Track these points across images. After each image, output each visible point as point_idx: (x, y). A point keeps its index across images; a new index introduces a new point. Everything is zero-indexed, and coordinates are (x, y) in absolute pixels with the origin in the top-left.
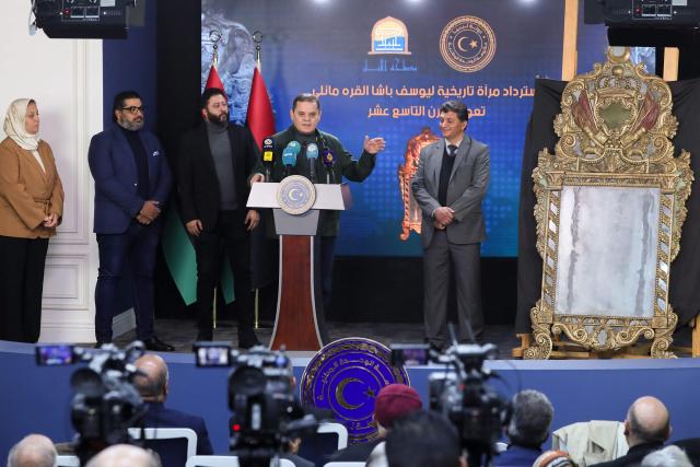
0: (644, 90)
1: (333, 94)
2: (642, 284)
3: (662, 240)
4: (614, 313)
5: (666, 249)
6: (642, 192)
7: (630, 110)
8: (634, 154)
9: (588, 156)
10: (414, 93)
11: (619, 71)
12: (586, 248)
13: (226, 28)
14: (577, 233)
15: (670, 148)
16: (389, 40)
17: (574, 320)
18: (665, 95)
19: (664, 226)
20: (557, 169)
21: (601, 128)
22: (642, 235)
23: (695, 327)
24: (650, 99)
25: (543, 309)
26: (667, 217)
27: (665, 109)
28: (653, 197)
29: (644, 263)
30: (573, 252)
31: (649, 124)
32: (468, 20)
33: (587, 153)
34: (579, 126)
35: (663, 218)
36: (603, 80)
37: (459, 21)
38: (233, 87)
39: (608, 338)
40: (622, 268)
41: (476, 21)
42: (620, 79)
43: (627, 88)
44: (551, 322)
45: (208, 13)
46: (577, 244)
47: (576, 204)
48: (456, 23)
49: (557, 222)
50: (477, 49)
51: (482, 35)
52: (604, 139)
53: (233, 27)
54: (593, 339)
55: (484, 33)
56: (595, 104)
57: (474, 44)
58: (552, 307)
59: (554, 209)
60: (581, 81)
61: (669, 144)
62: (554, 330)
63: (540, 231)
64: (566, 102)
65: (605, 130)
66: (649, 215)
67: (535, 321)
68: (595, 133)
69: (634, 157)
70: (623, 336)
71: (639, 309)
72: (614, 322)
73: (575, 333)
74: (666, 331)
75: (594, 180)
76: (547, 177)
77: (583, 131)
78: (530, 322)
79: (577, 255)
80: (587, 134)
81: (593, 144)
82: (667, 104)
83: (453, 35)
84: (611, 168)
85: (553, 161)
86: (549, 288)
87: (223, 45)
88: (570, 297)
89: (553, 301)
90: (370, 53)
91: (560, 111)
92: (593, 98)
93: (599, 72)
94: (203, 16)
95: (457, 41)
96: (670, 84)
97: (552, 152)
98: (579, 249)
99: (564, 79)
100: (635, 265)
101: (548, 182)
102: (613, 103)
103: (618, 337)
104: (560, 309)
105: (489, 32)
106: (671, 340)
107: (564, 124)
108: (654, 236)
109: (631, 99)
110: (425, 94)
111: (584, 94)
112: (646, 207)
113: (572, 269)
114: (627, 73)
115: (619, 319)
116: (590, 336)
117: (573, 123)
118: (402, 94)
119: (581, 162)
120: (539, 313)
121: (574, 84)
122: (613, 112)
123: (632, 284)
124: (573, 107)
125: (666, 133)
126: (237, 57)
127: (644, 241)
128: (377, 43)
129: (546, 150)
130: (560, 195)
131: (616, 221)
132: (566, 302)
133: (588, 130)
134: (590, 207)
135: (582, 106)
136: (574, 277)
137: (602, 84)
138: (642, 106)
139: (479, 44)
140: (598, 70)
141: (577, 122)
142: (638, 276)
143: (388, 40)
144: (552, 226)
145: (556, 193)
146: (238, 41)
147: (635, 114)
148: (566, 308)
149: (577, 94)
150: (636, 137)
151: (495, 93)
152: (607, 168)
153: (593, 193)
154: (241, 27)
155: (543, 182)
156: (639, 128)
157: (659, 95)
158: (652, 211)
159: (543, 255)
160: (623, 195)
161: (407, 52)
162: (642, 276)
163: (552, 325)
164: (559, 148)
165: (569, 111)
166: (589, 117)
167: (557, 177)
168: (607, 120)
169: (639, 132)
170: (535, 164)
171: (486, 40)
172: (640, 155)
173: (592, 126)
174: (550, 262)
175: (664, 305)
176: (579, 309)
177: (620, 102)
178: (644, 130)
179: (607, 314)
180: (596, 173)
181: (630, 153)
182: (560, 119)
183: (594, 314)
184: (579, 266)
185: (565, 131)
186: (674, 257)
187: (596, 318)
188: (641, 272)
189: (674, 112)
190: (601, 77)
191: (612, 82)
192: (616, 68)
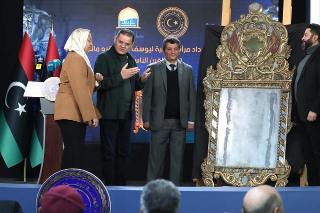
0: (271, 30)
1: (96, 51)
2: (269, 147)
3: (282, 120)
4: (252, 166)
5: (285, 126)
6: (270, 91)
7: (262, 42)
8: (264, 69)
9: (237, 70)
10: (142, 50)
11: (256, 19)
12: (235, 126)
13: (37, 13)
14: (229, 116)
15: (286, 65)
16: (129, 21)
17: (228, 170)
18: (284, 33)
19: (283, 112)
20: (218, 78)
21: (245, 53)
22: (269, 117)
23: (302, 174)
24: (274, 35)
25: (209, 163)
26: (285, 106)
27: (284, 41)
28: (276, 94)
29: (270, 134)
30: (227, 128)
31: (274, 51)
32: (173, 9)
33: (236, 68)
34: (232, 53)
35: (283, 107)
36: (246, 25)
37: (168, 10)
38: (40, 47)
39: (248, 181)
40: (257, 137)
41: (177, 10)
42: (257, 24)
43: (261, 28)
44: (213, 171)
45: (27, 6)
46: (230, 123)
47: (229, 99)
48: (166, 11)
49: (218, 111)
50: (177, 26)
51: (180, 18)
52: (246, 60)
53: (41, 13)
54: (239, 182)
55: (182, 17)
56: (241, 39)
57: (176, 23)
58: (214, 162)
59: (216, 103)
60: (233, 25)
61: (286, 62)
62: (215, 176)
63: (208, 116)
64: (224, 38)
65: (247, 54)
66: (274, 105)
67: (204, 170)
68: (241, 57)
69: (265, 70)
70: (258, 179)
71: (267, 162)
72: (252, 171)
73: (228, 178)
74: (284, 176)
75: (240, 84)
76: (212, 83)
77: (234, 55)
78: (201, 171)
79: (230, 130)
80: (236, 57)
81: (240, 63)
82: (285, 38)
83: (164, 18)
84: (251, 77)
85: (216, 73)
86: (212, 150)
87: (35, 23)
88: (225, 156)
89: (215, 158)
90: (117, 28)
91: (220, 43)
92: (240, 36)
93: (243, 20)
94: (24, 7)
95: (166, 21)
96: (287, 26)
97: (215, 68)
98: (231, 126)
99: (223, 24)
100: (265, 135)
101: (212, 86)
102: (252, 38)
103: (254, 180)
104: (219, 163)
105: (185, 16)
106: (287, 182)
107: (222, 52)
108: (277, 118)
109: (263, 35)
110: (148, 51)
111: (234, 33)
112: (272, 100)
113: (226, 139)
114: (261, 20)
115: (255, 169)
116: (237, 179)
117: (228, 51)
118: (135, 51)
119: (233, 74)
120: (206, 166)
121: (228, 28)
122: (252, 43)
123: (263, 147)
124: (228, 41)
125: (284, 56)
126: (43, 29)
127: (271, 121)
128: (121, 22)
129: (211, 67)
130: (220, 94)
131: (254, 109)
132: (223, 158)
133: (237, 55)
134: (238, 101)
135: (233, 40)
136: (228, 144)
137: (246, 27)
138: (270, 39)
139: (179, 23)
140: (243, 18)
141: (231, 51)
142: (267, 142)
143: (127, 21)
144: (215, 113)
145: (217, 93)
146: (44, 21)
147: (266, 44)
148: (223, 162)
149: (231, 33)
150: (266, 58)
151: (188, 50)
152: (248, 77)
153: (240, 92)
154: (45, 13)
155: (209, 86)
156: (268, 53)
157: (280, 33)
158: (276, 103)
159: (209, 130)
160: (258, 93)
161: (138, 27)
162: (269, 142)
163: (214, 173)
164: (219, 66)
165: (225, 44)
166: (238, 46)
167: (218, 83)
168: (248, 49)
169: (268, 55)
170: (205, 76)
171: (183, 20)
172: (268, 69)
173: (239, 53)
174: (213, 135)
175: (283, 160)
176: (230, 163)
177: (256, 38)
178: (271, 54)
179: (248, 166)
180: (241, 80)
181: (263, 68)
182: (220, 48)
183: (240, 166)
184: (230, 137)
185: (223, 55)
186: (289, 131)
187: (241, 169)
188: (269, 140)
189: (289, 43)
190: (245, 23)
191: (252, 26)
192: (254, 17)
